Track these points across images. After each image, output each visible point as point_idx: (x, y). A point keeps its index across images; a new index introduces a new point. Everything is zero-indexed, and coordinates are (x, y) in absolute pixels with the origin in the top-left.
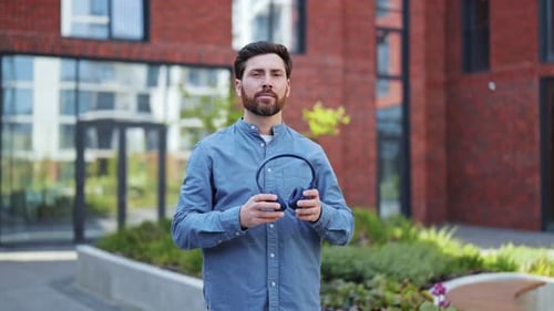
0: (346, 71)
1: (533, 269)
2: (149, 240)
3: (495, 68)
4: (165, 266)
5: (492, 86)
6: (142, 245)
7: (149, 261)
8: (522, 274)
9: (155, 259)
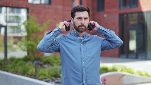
0: (63, 10)
1: (122, 70)
2: (7, 64)
3: (106, 10)
4: (13, 73)
5: (105, 16)
6: (4, 66)
7: (7, 71)
8: (119, 72)
9: (9, 70)
